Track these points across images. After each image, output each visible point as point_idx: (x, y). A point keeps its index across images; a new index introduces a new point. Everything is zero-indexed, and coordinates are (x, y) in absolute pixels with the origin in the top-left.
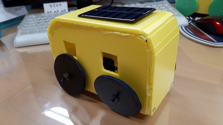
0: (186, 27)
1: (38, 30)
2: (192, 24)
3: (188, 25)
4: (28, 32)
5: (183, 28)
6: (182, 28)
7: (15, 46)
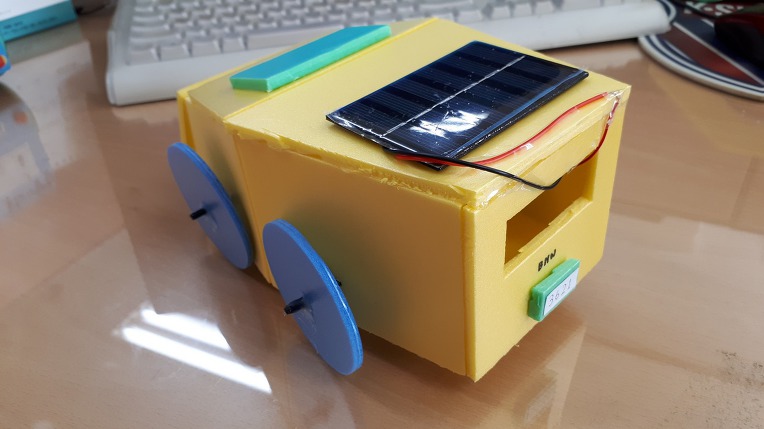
0: (661, 37)
2: (677, 25)
3: (669, 29)
5: (654, 38)
6: (648, 38)
7: (112, 101)
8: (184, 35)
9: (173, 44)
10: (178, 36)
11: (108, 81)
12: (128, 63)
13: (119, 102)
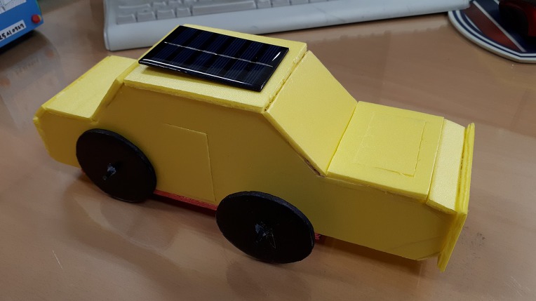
1: (153, 13)
3: (468, 7)
4: (133, 16)
5: (458, 13)
6: (454, 13)
7: (107, 48)
8: (152, 5)
9: (146, 11)
10: (149, 5)
11: (105, 35)
12: (117, 24)
13: (111, 49)
